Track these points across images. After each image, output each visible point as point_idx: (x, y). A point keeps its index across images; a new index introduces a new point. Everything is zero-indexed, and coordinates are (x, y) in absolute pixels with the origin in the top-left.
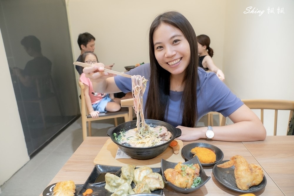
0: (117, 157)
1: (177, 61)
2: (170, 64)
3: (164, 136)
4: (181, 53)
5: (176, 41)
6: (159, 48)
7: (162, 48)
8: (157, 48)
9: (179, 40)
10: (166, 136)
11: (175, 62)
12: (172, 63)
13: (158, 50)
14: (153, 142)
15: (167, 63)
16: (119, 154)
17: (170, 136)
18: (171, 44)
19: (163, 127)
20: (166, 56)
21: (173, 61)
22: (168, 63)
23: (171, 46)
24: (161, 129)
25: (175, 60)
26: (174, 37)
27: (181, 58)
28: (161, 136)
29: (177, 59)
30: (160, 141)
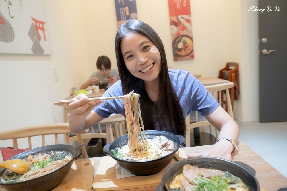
0: (118, 177)
1: (150, 67)
2: (144, 71)
3: (167, 145)
4: (152, 58)
5: (145, 48)
6: (129, 57)
7: (133, 57)
8: (128, 58)
9: (148, 46)
10: (169, 145)
11: (148, 68)
12: (146, 70)
13: (129, 59)
14: (157, 154)
15: (140, 71)
16: (119, 173)
17: (173, 144)
18: (141, 51)
19: (162, 137)
20: (138, 64)
21: (146, 68)
22: (142, 71)
23: (141, 53)
24: (160, 139)
25: (148, 66)
26: (143, 43)
27: (153, 64)
28: (164, 146)
29: (150, 65)
30: (164, 151)
